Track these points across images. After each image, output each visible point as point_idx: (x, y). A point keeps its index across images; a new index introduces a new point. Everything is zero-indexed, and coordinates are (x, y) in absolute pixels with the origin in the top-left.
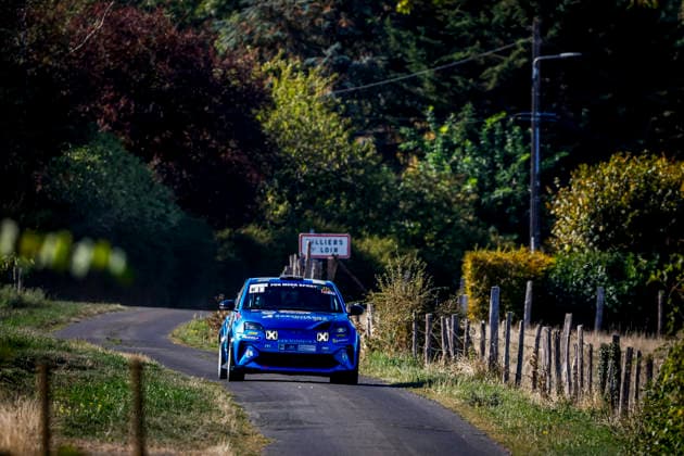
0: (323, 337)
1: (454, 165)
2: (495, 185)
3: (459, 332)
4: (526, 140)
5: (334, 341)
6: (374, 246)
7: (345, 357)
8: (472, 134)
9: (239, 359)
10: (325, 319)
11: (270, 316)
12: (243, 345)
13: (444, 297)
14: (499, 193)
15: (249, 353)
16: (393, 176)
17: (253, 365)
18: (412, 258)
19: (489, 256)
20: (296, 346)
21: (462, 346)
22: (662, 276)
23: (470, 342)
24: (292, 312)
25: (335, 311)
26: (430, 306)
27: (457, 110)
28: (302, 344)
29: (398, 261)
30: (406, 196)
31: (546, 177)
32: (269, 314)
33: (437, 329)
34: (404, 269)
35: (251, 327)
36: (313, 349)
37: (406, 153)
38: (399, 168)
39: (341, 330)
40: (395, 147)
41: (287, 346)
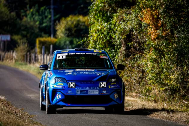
0: (103, 85)
1: (34, 19)
2: (43, 23)
3: (35, 57)
4: (50, 13)
5: (110, 87)
6: (16, 37)
7: (116, 96)
8: (38, 11)
9: (52, 100)
10: (103, 74)
11: (70, 73)
12: (55, 92)
13: (32, 49)
14: (44, 25)
15: (59, 96)
16: (20, 22)
17: (61, 103)
18: (25, 40)
19: (42, 39)
20: (87, 91)
21: (36, 60)
22: (81, 42)
23: (38, 59)
24: (83, 70)
25: (108, 68)
26: (29, 51)
27: (34, 5)
28: (90, 89)
29: (21, 41)
30: (23, 25)
31: (55, 21)
32: (70, 72)
33: (30, 57)
34: (23, 43)
35: (59, 80)
36: (97, 92)
37: (23, 16)
38: (21, 19)
39: (113, 80)
40: (20, 15)
41: (81, 91)
